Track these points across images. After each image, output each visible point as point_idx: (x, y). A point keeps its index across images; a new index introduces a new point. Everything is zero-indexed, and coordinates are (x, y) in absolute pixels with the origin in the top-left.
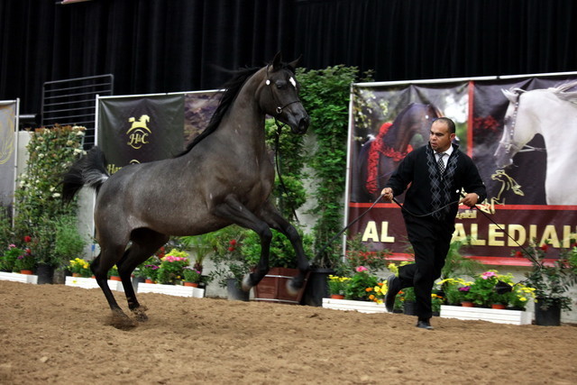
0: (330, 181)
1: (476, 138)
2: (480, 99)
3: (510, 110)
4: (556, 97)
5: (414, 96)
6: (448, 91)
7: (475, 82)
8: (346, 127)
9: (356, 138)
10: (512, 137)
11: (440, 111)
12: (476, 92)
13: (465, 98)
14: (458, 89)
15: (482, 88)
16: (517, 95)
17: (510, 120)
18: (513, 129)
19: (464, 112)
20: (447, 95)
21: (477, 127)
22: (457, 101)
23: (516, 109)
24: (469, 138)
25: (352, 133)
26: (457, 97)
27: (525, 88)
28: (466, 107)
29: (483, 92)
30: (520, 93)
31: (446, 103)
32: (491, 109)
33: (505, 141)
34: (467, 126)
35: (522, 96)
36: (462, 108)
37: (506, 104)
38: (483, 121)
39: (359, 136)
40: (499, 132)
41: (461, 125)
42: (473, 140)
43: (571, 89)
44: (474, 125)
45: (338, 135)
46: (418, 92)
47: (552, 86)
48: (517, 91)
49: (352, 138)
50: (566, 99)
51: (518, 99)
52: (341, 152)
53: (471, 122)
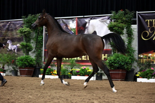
0: (39, 44)
1: (78, 32)
2: (79, 22)
3: (87, 25)
4: (99, 21)
5: (61, 22)
6: (70, 20)
7: (78, 18)
8: (43, 30)
9: (46, 33)
10: (88, 32)
11: (68, 25)
12: (78, 20)
13: (75, 22)
14: (73, 19)
15: (80, 19)
16: (89, 21)
17: (87, 28)
18: (88, 30)
19: (75, 25)
20: (70, 21)
21: (79, 29)
22: (73, 23)
23: (89, 25)
24: (76, 32)
25: (45, 31)
26: (73, 21)
27: (91, 19)
28: (76, 24)
29: (80, 20)
30: (90, 20)
31: (70, 23)
32: (82, 25)
33: (86, 33)
34: (76, 29)
35: (90, 21)
36: (74, 24)
37: (86, 23)
38: (80, 28)
39: (46, 32)
40: (84, 31)
41: (74, 29)
42: (78, 33)
43: (103, 19)
44: (78, 29)
45: (41, 32)
46: (62, 20)
47: (98, 18)
48: (89, 20)
49: (45, 33)
50: (102, 22)
51: (89, 22)
52: (42, 36)
53: (77, 28)
